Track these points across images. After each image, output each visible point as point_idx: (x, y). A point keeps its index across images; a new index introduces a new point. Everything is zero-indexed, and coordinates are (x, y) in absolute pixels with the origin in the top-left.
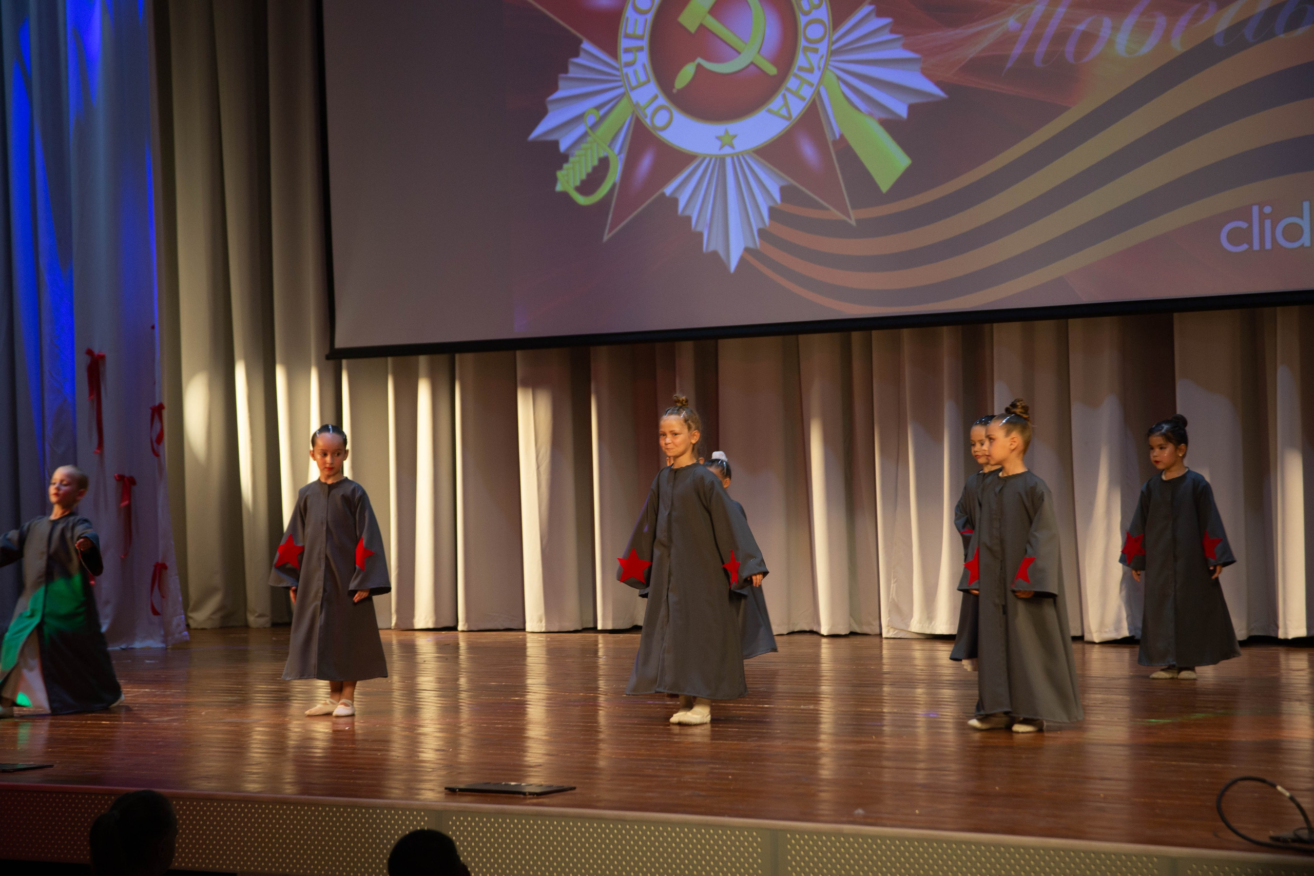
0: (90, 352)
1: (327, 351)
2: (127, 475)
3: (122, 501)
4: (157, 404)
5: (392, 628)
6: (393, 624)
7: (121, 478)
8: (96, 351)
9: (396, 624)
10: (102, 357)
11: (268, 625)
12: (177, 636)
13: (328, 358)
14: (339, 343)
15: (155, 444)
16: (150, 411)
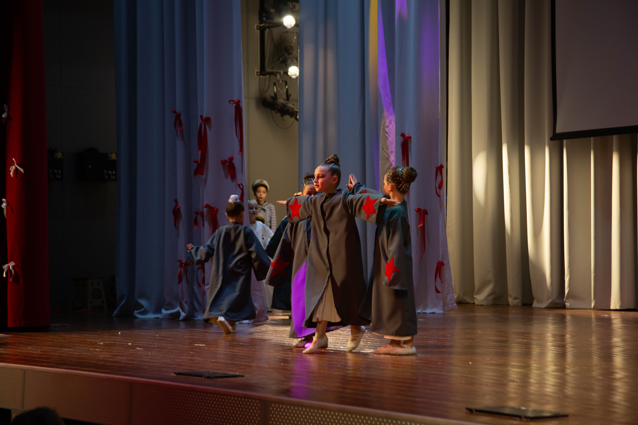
0: (403, 135)
1: (551, 136)
2: (422, 208)
3: (419, 224)
4: (439, 165)
5: (592, 308)
6: (592, 306)
7: (419, 210)
8: (407, 135)
9: (595, 306)
10: (410, 138)
11: (520, 304)
12: (450, 306)
13: (552, 139)
14: (558, 130)
15: (438, 190)
16: (435, 169)
